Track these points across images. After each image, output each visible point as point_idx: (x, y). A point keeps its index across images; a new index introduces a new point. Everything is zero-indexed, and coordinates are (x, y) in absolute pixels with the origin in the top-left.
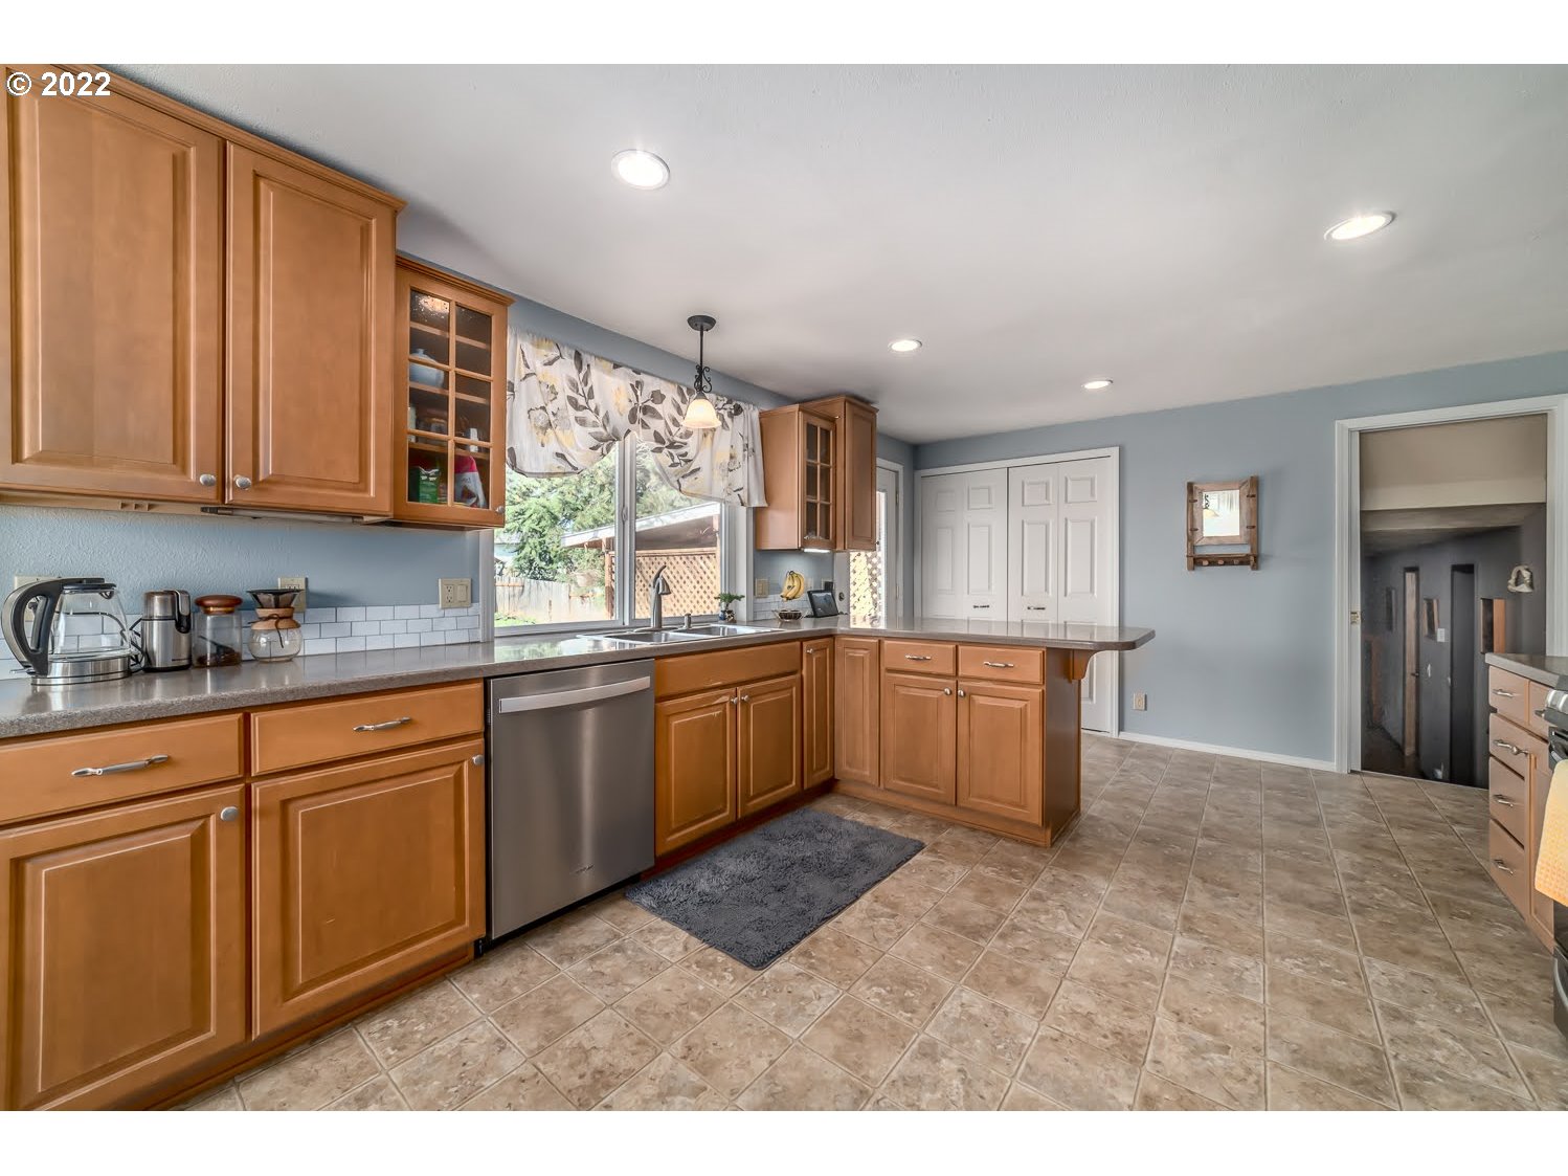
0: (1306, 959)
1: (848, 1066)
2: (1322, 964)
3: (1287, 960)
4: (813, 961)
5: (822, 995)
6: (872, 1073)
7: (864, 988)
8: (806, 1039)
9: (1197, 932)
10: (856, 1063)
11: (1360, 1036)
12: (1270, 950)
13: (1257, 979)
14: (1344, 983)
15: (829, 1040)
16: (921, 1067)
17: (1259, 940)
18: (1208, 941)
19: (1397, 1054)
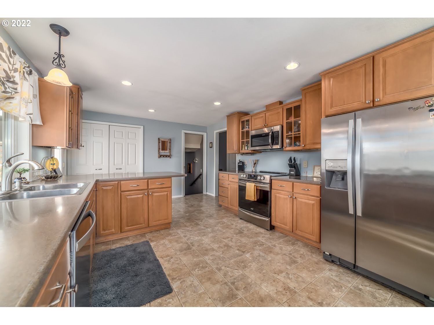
1: (217, 283)
4: (178, 278)
5: (192, 280)
6: (221, 280)
7: (194, 272)
8: (205, 288)
10: (217, 282)
15: (208, 284)
16: (222, 272)
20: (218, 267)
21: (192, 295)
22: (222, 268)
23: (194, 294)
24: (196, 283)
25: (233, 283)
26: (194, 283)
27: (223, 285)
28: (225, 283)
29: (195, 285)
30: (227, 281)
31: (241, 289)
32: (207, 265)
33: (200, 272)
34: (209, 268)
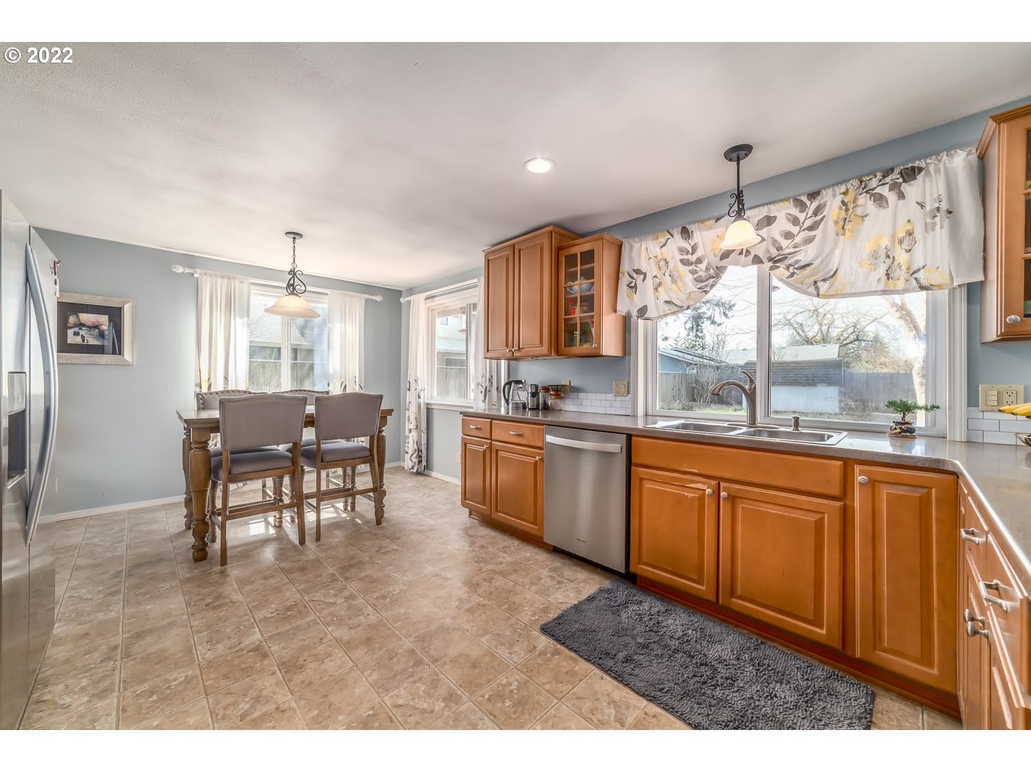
20: (454, 707)
21: (501, 630)
22: (443, 704)
23: (497, 631)
24: (502, 652)
25: (418, 663)
26: (507, 651)
27: (443, 655)
28: (437, 660)
29: (503, 647)
30: (432, 666)
31: (404, 653)
32: (489, 707)
33: (502, 680)
34: (482, 696)
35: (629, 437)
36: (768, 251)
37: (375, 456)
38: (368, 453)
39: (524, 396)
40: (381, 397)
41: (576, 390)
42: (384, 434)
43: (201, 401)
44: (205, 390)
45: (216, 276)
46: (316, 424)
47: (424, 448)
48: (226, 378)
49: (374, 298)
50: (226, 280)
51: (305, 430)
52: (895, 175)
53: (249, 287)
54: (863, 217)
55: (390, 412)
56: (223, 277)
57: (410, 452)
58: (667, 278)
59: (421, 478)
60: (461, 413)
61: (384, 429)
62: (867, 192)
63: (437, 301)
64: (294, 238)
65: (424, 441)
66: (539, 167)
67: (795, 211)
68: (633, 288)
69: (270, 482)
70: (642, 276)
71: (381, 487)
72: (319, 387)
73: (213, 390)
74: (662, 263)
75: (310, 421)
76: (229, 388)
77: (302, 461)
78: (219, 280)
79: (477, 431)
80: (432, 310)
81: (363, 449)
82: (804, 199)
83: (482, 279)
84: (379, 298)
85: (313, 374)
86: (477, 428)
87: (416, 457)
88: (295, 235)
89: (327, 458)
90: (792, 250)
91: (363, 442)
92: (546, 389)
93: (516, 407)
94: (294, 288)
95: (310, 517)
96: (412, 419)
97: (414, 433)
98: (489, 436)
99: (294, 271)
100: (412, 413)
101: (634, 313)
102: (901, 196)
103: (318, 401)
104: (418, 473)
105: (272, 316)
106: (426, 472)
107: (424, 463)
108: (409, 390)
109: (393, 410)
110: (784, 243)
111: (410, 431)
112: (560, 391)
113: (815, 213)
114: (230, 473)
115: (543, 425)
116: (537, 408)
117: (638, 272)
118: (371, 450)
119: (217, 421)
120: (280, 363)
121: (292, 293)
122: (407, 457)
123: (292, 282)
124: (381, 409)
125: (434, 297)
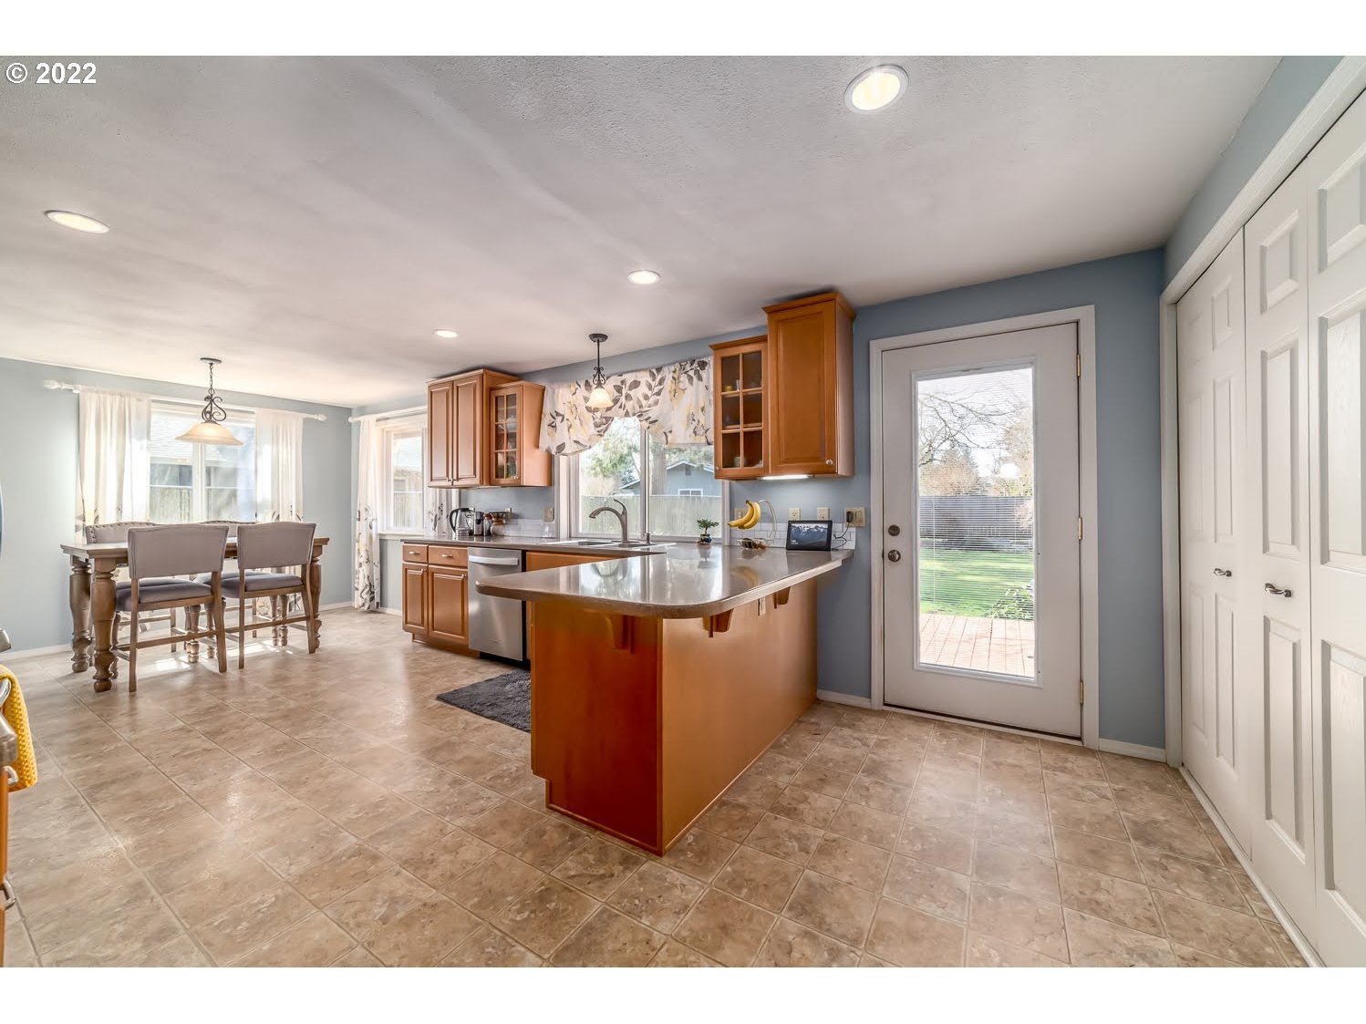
0: (260, 916)
2: (245, 924)
3: (273, 899)
9: (353, 856)
11: (183, 891)
12: (291, 894)
13: (276, 864)
14: (216, 924)
17: (310, 895)
18: (338, 857)
19: (152, 902)
35: (524, 552)
36: (634, 408)
37: (310, 584)
38: (299, 582)
39: (471, 522)
40: (314, 526)
41: (516, 516)
42: (318, 563)
43: (92, 535)
44: (90, 522)
45: (104, 392)
46: (238, 555)
47: (376, 584)
48: (119, 509)
49: (315, 417)
50: (118, 398)
51: (225, 562)
52: (695, 365)
53: (149, 407)
54: (684, 390)
55: (326, 541)
56: (113, 394)
57: (361, 588)
58: (577, 421)
59: (373, 616)
60: (402, 540)
61: (318, 558)
62: (685, 373)
63: (391, 423)
64: (211, 364)
65: (376, 575)
66: (447, 334)
67: (650, 380)
68: (553, 426)
69: (181, 612)
70: (561, 418)
71: (316, 617)
72: (245, 518)
73: (101, 522)
74: (574, 409)
75: (232, 552)
76: (123, 520)
77: (222, 592)
78: (109, 398)
79: (415, 557)
80: (388, 432)
81: (294, 578)
82: (654, 371)
83: (426, 408)
84: (321, 418)
85: (236, 500)
86: (416, 554)
87: (367, 593)
88: (213, 361)
89: (251, 587)
90: (647, 409)
91: (294, 571)
92: (489, 516)
93: (462, 534)
94: (211, 416)
95: (232, 653)
96: (363, 553)
97: (365, 568)
98: (425, 561)
99: (211, 398)
100: (362, 546)
101: (554, 451)
102: (700, 378)
103: (242, 530)
104: (370, 611)
105: (184, 444)
106: (380, 609)
107: (377, 599)
108: (359, 520)
109: (328, 539)
110: (644, 403)
111: (361, 565)
112: (500, 518)
113: (660, 383)
114: (139, 602)
115: (466, 547)
116: (482, 534)
117: (558, 414)
118: (303, 579)
119: (125, 551)
120: (191, 490)
121: (209, 421)
122: (357, 594)
123: (208, 409)
124: (314, 537)
125: (388, 419)
